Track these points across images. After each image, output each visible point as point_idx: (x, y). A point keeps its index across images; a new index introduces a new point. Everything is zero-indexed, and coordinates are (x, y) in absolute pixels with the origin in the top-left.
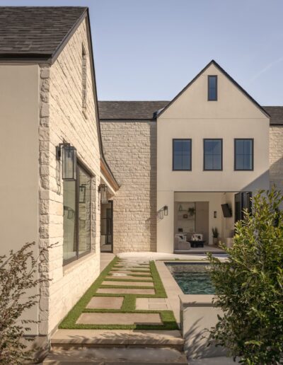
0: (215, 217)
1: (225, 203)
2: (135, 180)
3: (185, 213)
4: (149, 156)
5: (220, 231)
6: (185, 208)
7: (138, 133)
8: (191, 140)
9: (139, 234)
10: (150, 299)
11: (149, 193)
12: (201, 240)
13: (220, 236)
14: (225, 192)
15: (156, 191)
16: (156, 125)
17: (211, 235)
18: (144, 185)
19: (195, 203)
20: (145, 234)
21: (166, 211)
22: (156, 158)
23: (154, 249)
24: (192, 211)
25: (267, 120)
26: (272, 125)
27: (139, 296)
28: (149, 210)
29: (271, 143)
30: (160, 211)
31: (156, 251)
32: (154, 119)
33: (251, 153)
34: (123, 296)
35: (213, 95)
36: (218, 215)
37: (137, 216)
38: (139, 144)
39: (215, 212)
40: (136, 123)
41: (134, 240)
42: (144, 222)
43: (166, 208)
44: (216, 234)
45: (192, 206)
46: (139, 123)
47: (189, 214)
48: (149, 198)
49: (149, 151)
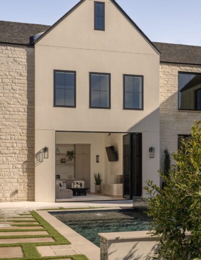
0: (98, 162)
1: (109, 145)
2: (6, 116)
3: (63, 157)
4: (26, 89)
5: (103, 177)
6: (64, 151)
7: (12, 60)
8: (75, 72)
9: (12, 181)
10: (52, 246)
11: (25, 131)
12: (83, 187)
13: (103, 182)
14: (110, 133)
15: (34, 130)
16: (34, 52)
17: (93, 181)
18: (19, 122)
19: (75, 145)
20: (20, 181)
21: (46, 153)
22: (33, 91)
23: (31, 198)
24: (71, 154)
25: (157, 57)
26: (161, 62)
27: (38, 244)
28: (26, 152)
29: (161, 81)
30: (39, 152)
31: (34, 200)
32: (31, 44)
33: (141, 91)
34: (20, 245)
35: (100, 23)
36: (100, 159)
37: (10, 159)
38: (12, 74)
39: (97, 156)
40: (9, 48)
41: (7, 188)
42: (20, 166)
43: (46, 150)
44: (98, 181)
45: (71, 149)
46: (12, 48)
47: (67, 158)
48: (25, 138)
49: (26, 82)
